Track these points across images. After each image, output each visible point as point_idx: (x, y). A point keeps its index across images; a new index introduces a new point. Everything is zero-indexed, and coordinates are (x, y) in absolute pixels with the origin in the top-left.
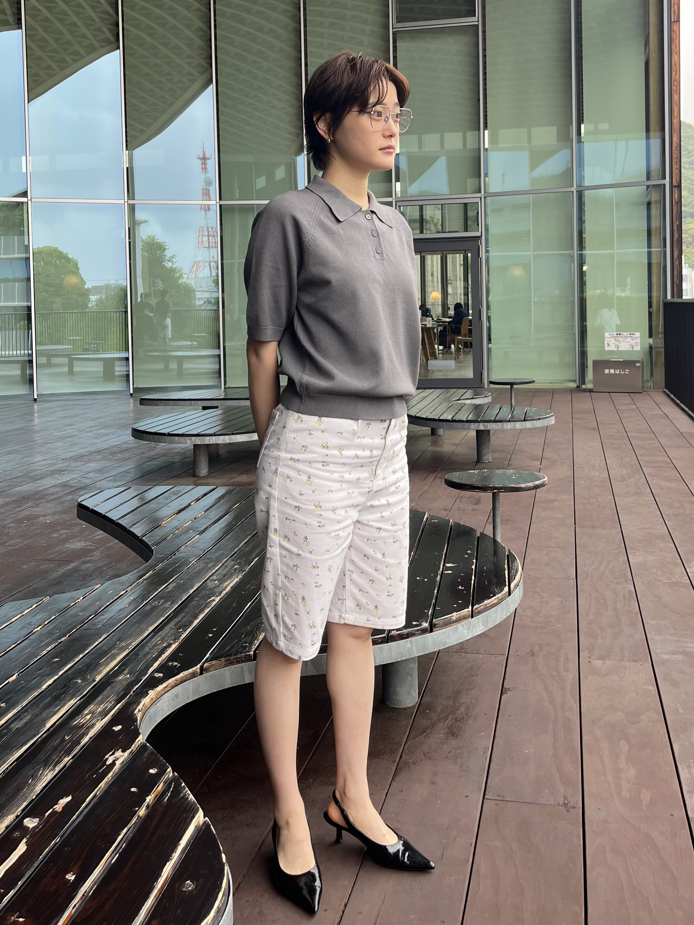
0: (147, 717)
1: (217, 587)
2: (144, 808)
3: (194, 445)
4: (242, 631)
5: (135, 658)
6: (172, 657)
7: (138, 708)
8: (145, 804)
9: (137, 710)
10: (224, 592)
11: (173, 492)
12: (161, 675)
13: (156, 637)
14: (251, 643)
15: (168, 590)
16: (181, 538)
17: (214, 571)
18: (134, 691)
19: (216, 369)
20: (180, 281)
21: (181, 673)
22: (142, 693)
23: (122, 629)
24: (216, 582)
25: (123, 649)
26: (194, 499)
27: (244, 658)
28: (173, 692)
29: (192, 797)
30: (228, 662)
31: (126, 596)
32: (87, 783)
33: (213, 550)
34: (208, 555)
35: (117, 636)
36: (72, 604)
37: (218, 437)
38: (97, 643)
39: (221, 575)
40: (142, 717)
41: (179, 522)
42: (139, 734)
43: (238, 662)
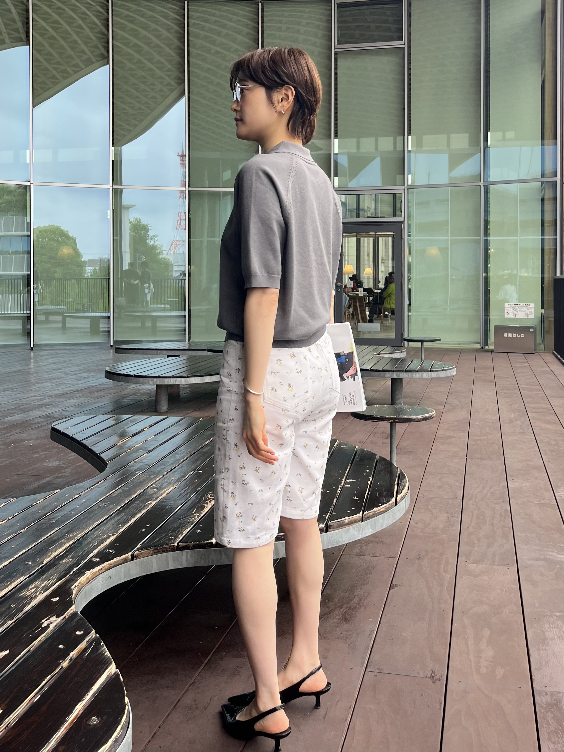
0: (83, 592)
1: (155, 493)
2: (68, 661)
3: (157, 385)
4: (170, 528)
5: (78, 547)
6: (109, 547)
7: (75, 584)
8: (69, 658)
9: (74, 586)
10: (161, 498)
11: (131, 420)
12: (98, 559)
13: (99, 530)
14: (176, 537)
15: (115, 495)
16: (132, 455)
17: (155, 481)
18: (74, 572)
19: (183, 327)
20: (161, 256)
21: (115, 559)
22: (80, 573)
23: (71, 524)
24: (155, 490)
25: (70, 539)
26: (147, 426)
27: (169, 548)
28: (107, 574)
29: (108, 653)
30: (155, 551)
31: (80, 499)
32: (24, 640)
33: (156, 465)
34: (152, 469)
35: (67, 529)
36: (34, 504)
37: (176, 379)
38: (49, 534)
39: (160, 485)
40: (78, 591)
41: (132, 443)
42: (72, 604)
43: (164, 552)
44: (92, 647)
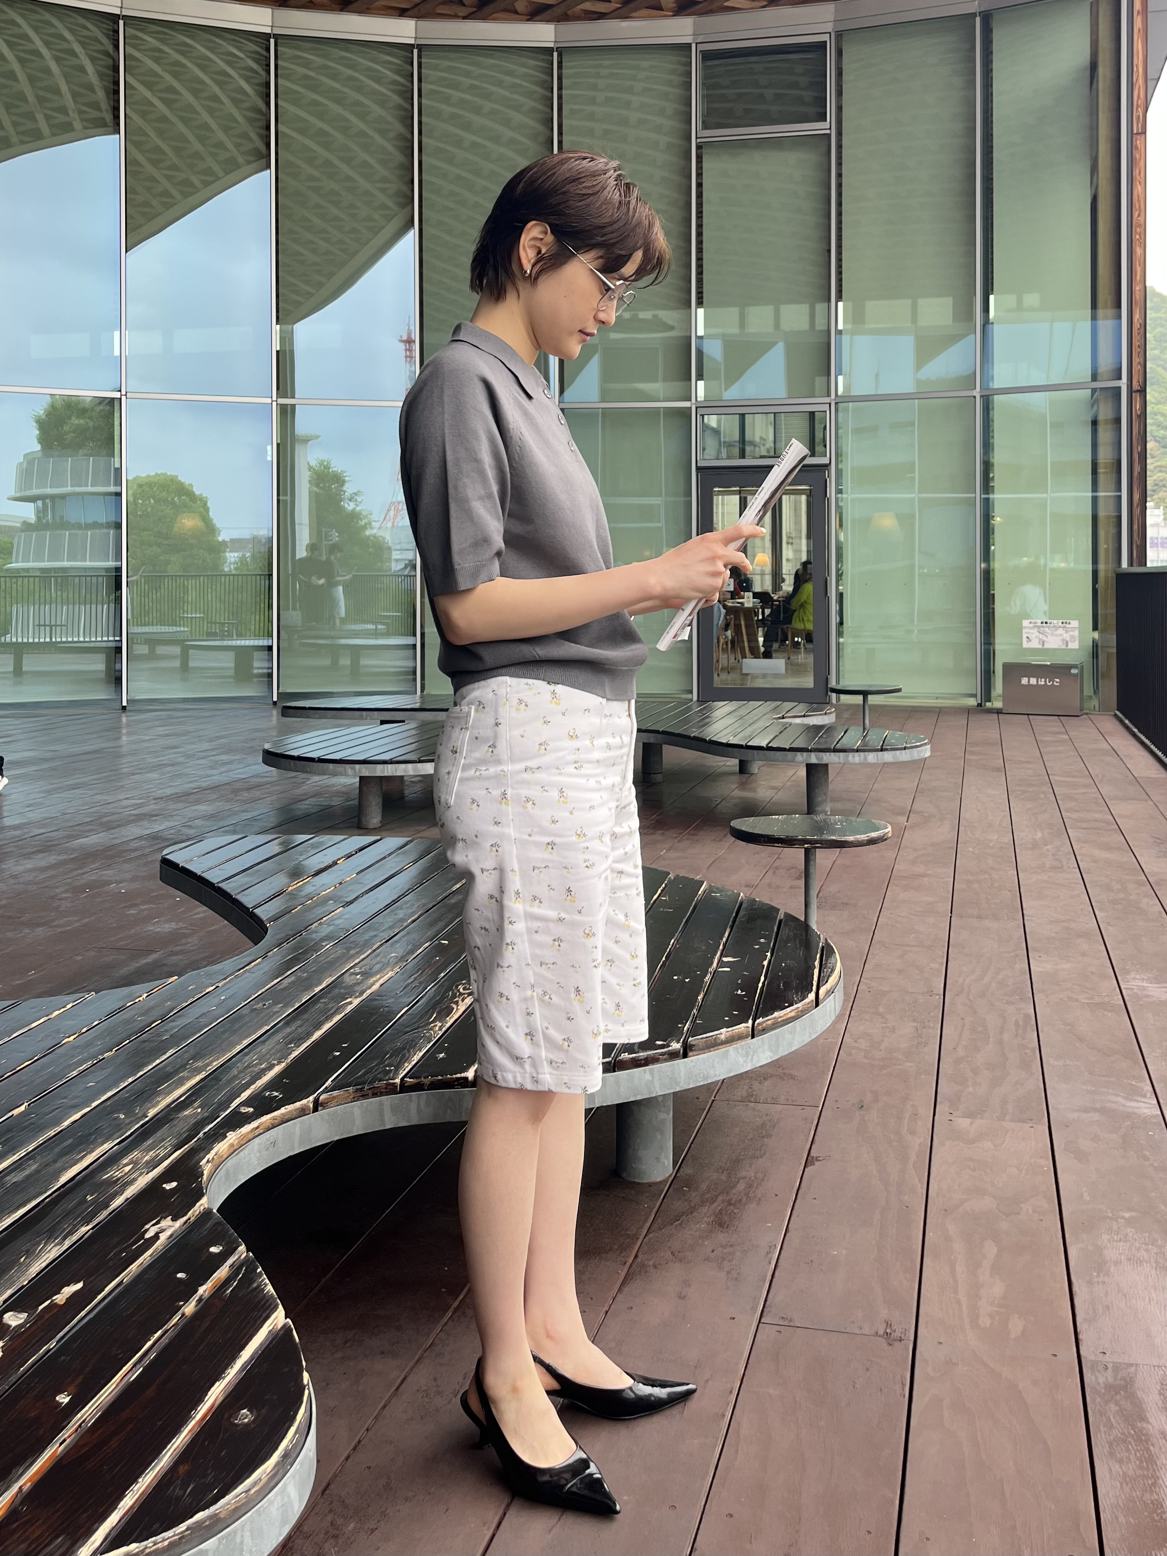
0: (222, 1172)
1: (359, 984)
2: (194, 1303)
3: (361, 778)
5: (213, 1086)
6: (270, 1085)
7: (207, 1157)
8: (196, 1297)
9: (205, 1160)
10: (369, 992)
11: (312, 844)
12: (251, 1110)
13: (252, 1054)
14: (398, 1067)
15: (281, 987)
16: (314, 911)
17: (357, 961)
18: (205, 1133)
19: (410, 668)
20: (368, 533)
21: (283, 1109)
22: (218, 1135)
23: (200, 1041)
24: (358, 977)
25: (198, 1071)
26: (343, 855)
27: (386, 1088)
28: (268, 1136)
29: (270, 1288)
30: (359, 1094)
31: (215, 995)
32: (111, 1263)
33: (360, 930)
34: (352, 938)
35: (192, 1052)
36: (128, 1005)
37: (397, 765)
38: (158, 1061)
39: (368, 967)
40: (213, 1170)
41: (314, 888)
42: (202, 1195)
43: (375, 1095)
44: (240, 1276)
